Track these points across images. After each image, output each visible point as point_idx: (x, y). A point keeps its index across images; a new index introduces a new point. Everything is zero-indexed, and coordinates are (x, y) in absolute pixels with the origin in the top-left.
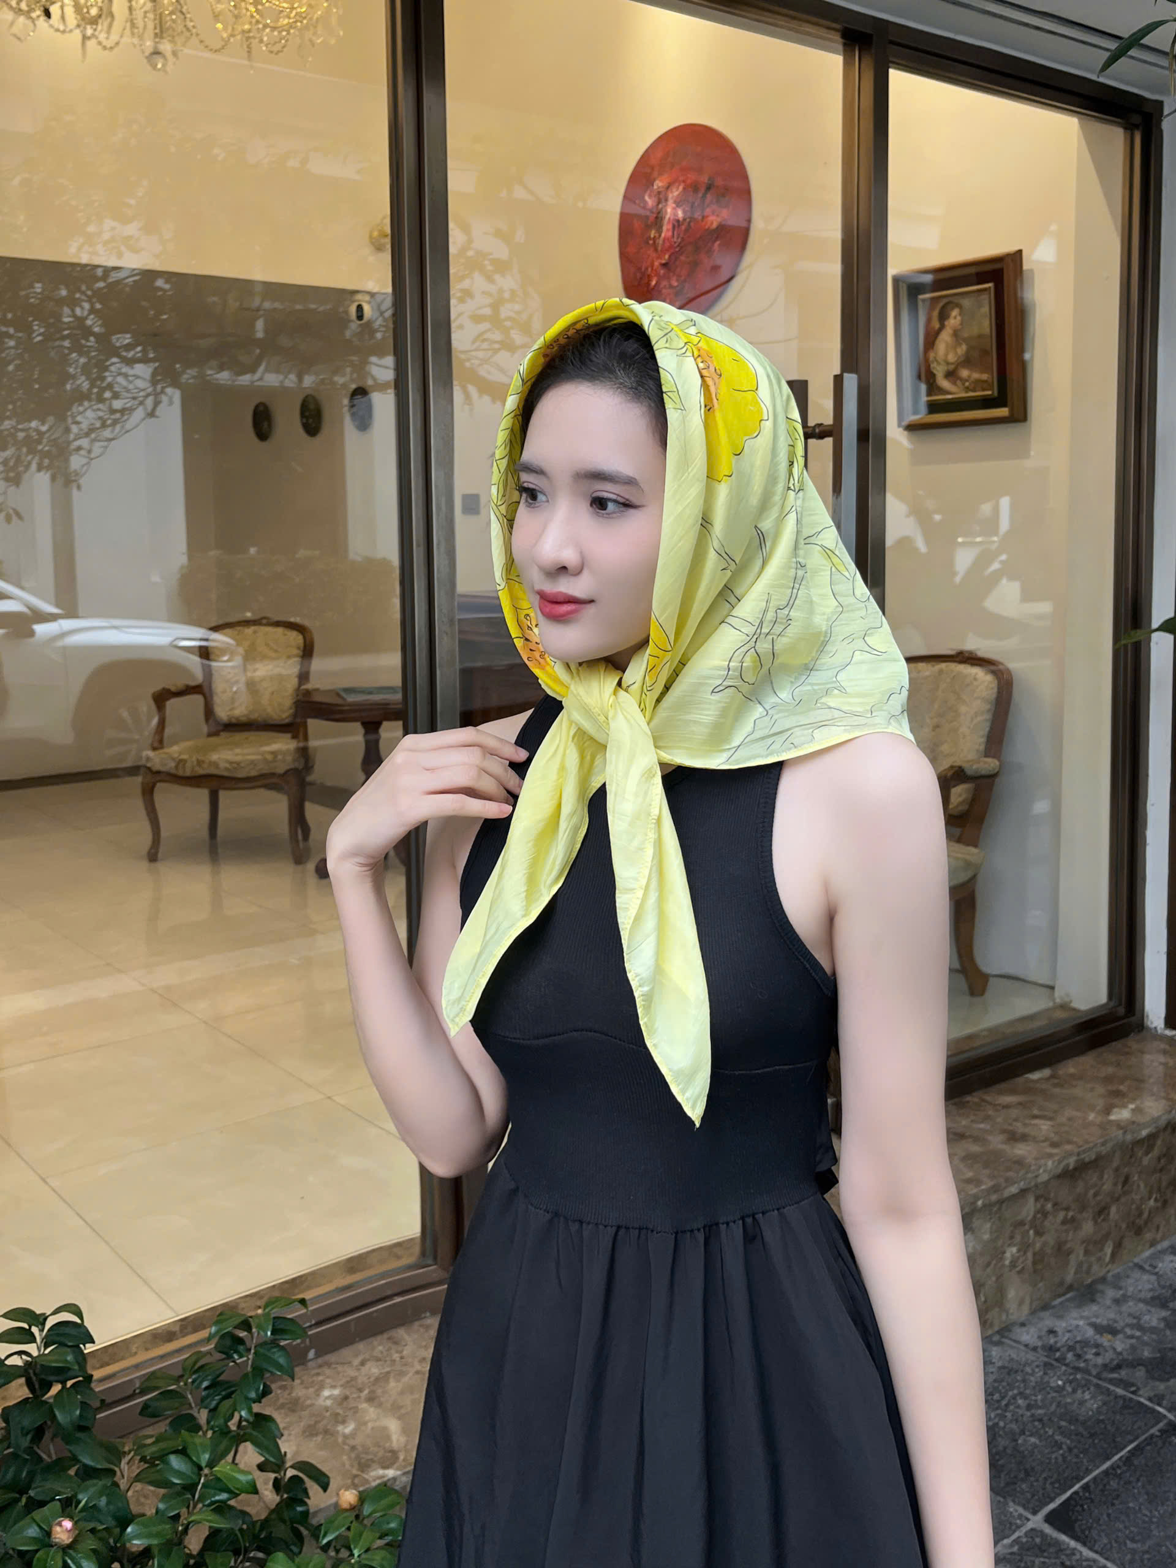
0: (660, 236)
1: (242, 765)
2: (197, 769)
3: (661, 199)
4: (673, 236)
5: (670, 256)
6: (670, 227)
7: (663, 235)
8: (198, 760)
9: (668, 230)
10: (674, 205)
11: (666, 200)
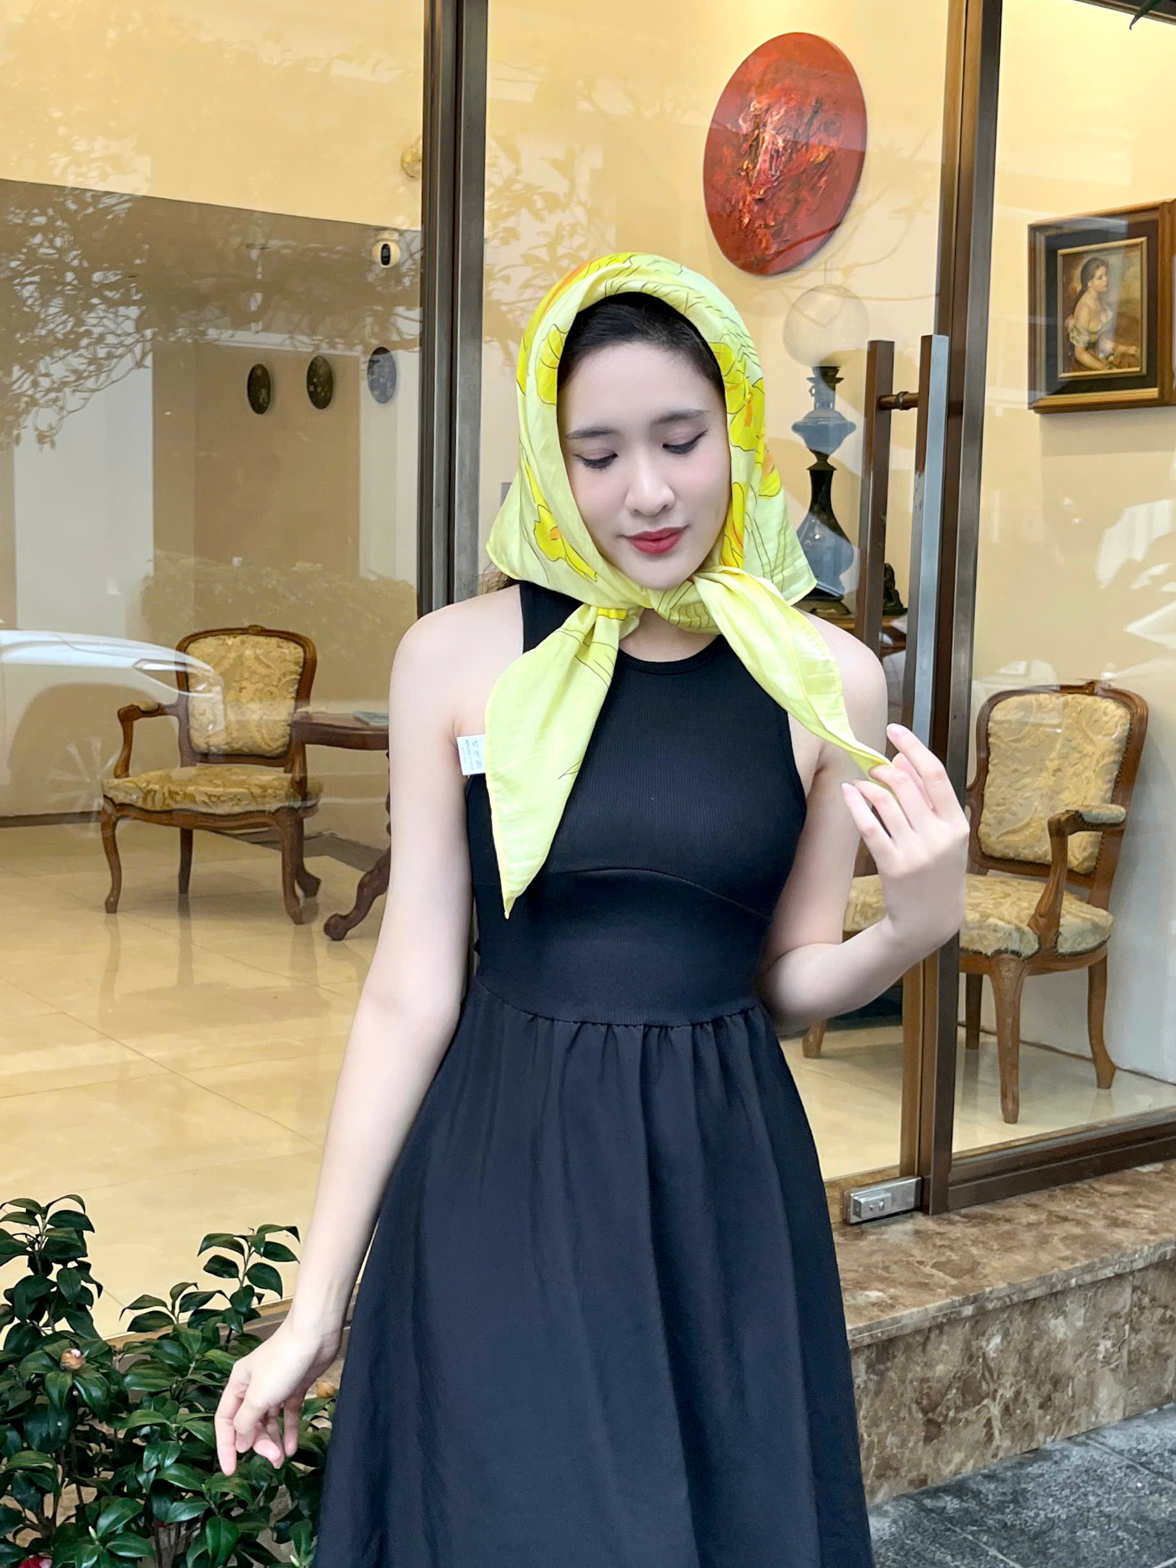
0: (754, 167)
1: (222, 799)
2: (169, 801)
3: (759, 123)
4: (770, 169)
5: (765, 193)
6: (768, 158)
7: (758, 167)
8: (170, 792)
9: (765, 161)
10: (774, 132)
11: (765, 125)
